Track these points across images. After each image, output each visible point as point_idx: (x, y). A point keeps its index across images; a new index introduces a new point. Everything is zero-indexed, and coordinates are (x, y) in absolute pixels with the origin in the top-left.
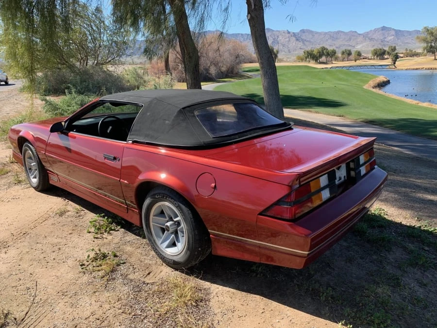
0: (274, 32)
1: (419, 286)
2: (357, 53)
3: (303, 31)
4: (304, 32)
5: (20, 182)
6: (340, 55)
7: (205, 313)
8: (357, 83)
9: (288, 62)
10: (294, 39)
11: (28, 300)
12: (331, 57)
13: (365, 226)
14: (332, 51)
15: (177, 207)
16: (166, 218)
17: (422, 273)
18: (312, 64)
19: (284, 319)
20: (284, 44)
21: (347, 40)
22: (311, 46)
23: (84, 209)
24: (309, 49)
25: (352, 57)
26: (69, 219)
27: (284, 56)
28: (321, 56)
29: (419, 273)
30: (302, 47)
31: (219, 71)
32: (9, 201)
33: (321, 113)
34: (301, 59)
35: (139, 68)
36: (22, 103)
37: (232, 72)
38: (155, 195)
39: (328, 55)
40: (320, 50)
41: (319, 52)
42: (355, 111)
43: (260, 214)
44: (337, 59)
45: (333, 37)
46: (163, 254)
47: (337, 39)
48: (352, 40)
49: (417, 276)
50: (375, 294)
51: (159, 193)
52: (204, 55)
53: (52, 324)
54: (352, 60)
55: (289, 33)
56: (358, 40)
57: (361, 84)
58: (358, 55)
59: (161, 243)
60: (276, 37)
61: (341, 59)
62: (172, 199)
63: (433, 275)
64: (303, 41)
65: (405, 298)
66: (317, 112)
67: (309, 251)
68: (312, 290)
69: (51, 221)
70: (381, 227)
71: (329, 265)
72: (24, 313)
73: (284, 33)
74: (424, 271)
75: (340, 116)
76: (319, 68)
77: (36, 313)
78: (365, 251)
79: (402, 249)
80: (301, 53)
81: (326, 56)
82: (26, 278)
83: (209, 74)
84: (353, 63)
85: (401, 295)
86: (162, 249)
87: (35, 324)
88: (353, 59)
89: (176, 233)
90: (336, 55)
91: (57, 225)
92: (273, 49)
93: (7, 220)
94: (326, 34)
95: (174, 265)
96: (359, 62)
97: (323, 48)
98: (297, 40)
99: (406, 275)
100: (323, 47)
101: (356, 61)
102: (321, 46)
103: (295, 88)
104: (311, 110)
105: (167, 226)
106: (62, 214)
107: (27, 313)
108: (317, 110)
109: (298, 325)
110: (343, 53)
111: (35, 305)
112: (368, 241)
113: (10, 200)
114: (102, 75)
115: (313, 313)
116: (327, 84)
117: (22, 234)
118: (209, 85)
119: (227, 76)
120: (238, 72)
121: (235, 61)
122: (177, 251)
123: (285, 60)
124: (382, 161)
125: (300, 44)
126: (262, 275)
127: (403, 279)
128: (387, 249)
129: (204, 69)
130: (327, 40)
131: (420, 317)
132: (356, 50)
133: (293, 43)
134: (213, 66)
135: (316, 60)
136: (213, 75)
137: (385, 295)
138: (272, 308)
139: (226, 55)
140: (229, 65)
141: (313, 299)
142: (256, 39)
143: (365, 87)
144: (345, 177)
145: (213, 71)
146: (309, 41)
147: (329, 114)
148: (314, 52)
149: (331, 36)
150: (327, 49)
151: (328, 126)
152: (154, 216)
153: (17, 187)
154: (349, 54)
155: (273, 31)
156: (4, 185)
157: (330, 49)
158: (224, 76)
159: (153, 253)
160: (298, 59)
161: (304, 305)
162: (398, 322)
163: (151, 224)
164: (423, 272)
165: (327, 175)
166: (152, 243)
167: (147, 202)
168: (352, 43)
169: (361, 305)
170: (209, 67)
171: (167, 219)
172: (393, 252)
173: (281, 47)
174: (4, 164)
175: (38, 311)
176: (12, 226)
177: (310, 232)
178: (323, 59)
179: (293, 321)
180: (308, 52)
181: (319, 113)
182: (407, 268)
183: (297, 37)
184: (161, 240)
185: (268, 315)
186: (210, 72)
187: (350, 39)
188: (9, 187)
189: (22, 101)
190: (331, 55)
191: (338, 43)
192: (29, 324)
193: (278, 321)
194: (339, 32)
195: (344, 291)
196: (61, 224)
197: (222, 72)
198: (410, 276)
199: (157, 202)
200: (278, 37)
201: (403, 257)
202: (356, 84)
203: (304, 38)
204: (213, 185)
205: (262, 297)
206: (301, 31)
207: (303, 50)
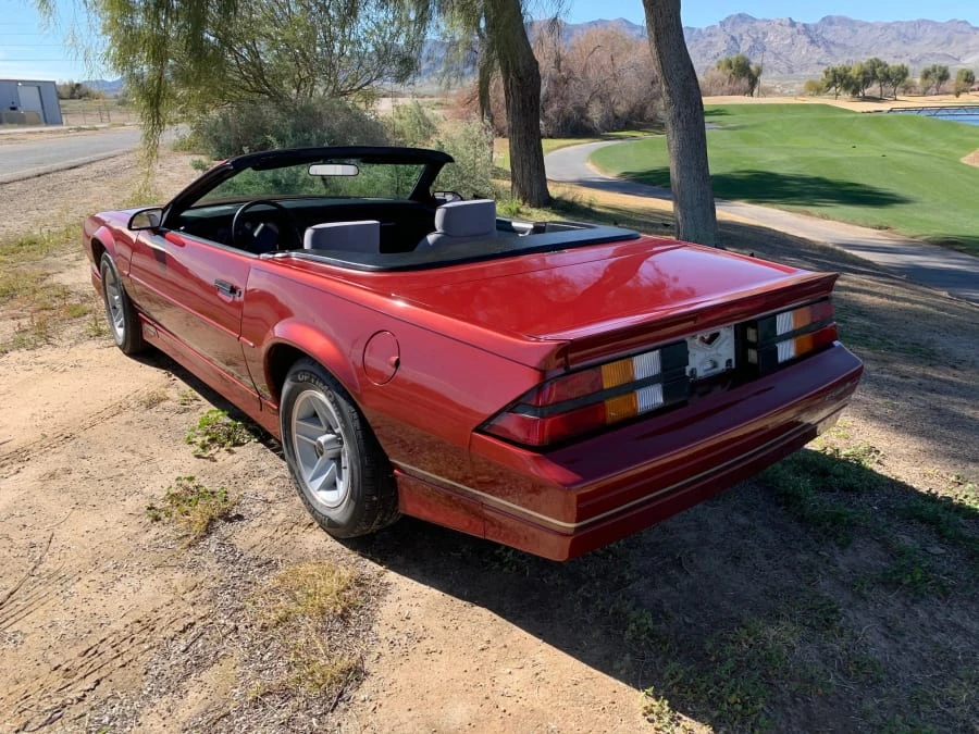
0: (757, 24)
1: (883, 634)
2: (964, 76)
3: (828, 21)
4: (831, 23)
5: (100, 333)
6: (918, 80)
7: (356, 635)
8: (947, 149)
9: (785, 95)
10: (805, 39)
11: (23, 567)
12: (895, 85)
13: (805, 483)
14: (899, 69)
15: (332, 403)
16: (321, 425)
17: (904, 604)
18: (844, 102)
19: (525, 670)
20: (780, 54)
21: (943, 43)
22: (846, 58)
23: (200, 397)
24: (838, 63)
25: (949, 85)
26: (165, 415)
27: (776, 82)
28: (867, 82)
29: (898, 605)
30: (823, 61)
31: (611, 115)
32: (65, 371)
33: (834, 219)
34: (817, 90)
35: (437, 104)
36: (170, 174)
37: (641, 117)
38: (297, 373)
39: (887, 78)
40: (867, 67)
41: (865, 73)
42: (922, 217)
43: (477, 430)
44: (908, 90)
45: (905, 36)
46: (311, 502)
47: (914, 39)
48: (953, 45)
49: (888, 612)
50: (755, 639)
51: (304, 371)
52: (578, 75)
53: (48, 620)
54: (947, 93)
55: (793, 24)
56: (971, 43)
57: (956, 152)
58: (966, 80)
59: (312, 480)
60: (760, 35)
61: (920, 89)
62: (325, 384)
63: (931, 614)
64: (828, 44)
65: (832, 657)
66: (823, 217)
67: (576, 522)
68: (615, 614)
69: (127, 416)
70: (849, 489)
71: (681, 564)
72: (7, 592)
73: (780, 24)
74: (913, 601)
75: (880, 228)
76: (858, 110)
77: (29, 596)
78: (784, 542)
79: (879, 546)
80: (819, 75)
81: (881, 81)
82: (37, 526)
83: (587, 119)
84: (949, 100)
85: (824, 648)
86: (313, 492)
87: (18, 617)
88: (953, 90)
89: (337, 459)
90: (908, 79)
91: (136, 424)
92: (749, 63)
93: (46, 408)
94: (887, 27)
95: (330, 527)
96: (965, 99)
97: (876, 64)
98: (812, 42)
99: (860, 605)
100: (876, 59)
101: (957, 96)
102: (872, 57)
103: (784, 157)
104: (810, 209)
105: (319, 443)
106: (152, 403)
107: (12, 594)
108: (824, 210)
109: (550, 686)
110: (926, 75)
111: (33, 579)
112: (802, 520)
113: (68, 368)
114: (343, 118)
115: (596, 663)
116: (867, 151)
117: (62, 438)
118: (580, 146)
119: (628, 126)
120: (656, 116)
121: (650, 90)
122: (336, 498)
123: (777, 90)
124: (936, 337)
125: (819, 53)
126: (514, 568)
127: (850, 614)
128: (840, 540)
129: (574, 108)
130: (889, 42)
131: (849, 706)
132: (962, 67)
133: (803, 50)
134: (597, 101)
135: (855, 92)
136: (596, 121)
137: (780, 643)
138: (509, 643)
139: (630, 75)
140: (634, 100)
141: (609, 633)
142: (656, 34)
143: (964, 160)
144: (729, 361)
145: (595, 113)
146: (843, 46)
147: (853, 222)
148: (851, 73)
149: (899, 33)
150: (886, 66)
151: (838, 248)
152: (300, 420)
153: (92, 344)
154: (944, 77)
155: (754, 20)
156: (69, 338)
157: (893, 63)
158: (622, 125)
159: (298, 499)
160: (811, 90)
161: (580, 644)
162: (789, 709)
163: (295, 436)
164: (909, 603)
165: (657, 352)
166: (295, 478)
167: (287, 387)
168: (955, 50)
169: (713, 659)
170: (587, 104)
171: (325, 428)
172: (855, 549)
173: (769, 60)
174: (87, 296)
175: (34, 592)
176: (49, 421)
177: (578, 478)
178: (874, 89)
179: (542, 675)
180: (834, 71)
181: (828, 219)
182: (869, 589)
183: (812, 34)
184: (312, 474)
185: (493, 657)
186: (589, 115)
187: (949, 41)
188: (76, 343)
189: (171, 169)
190: (895, 79)
191: (916, 50)
192: (9, 615)
193: (508, 671)
194: (921, 23)
195: (690, 625)
196: (143, 424)
197: (616, 117)
198: (871, 608)
199: (302, 390)
200: (765, 34)
201: (873, 564)
202: (944, 153)
203: (829, 36)
204: (394, 359)
205: (495, 616)
206: (824, 19)
207: (825, 68)
